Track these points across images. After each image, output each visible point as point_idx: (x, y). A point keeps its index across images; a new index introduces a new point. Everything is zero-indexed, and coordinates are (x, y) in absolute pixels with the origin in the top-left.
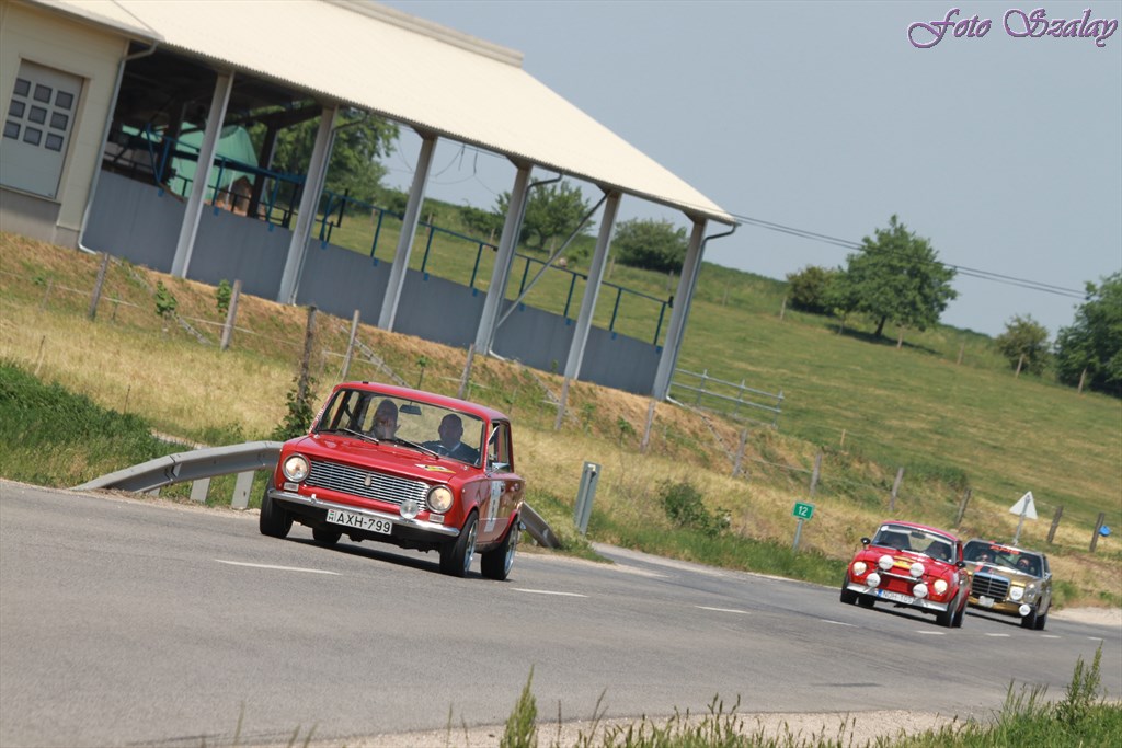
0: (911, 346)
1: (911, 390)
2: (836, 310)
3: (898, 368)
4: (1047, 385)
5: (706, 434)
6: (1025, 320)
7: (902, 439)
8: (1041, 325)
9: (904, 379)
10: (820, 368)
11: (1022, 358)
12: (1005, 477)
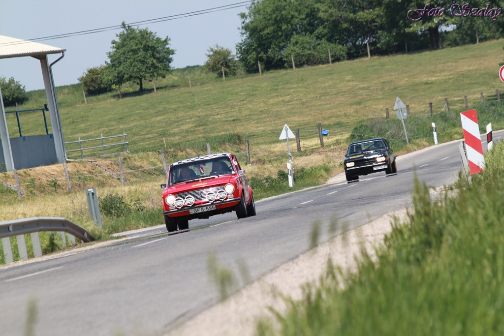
0: (161, 88)
1: (175, 110)
2: (114, 87)
3: (161, 102)
4: (242, 78)
5: (97, 170)
6: (215, 49)
7: (184, 136)
8: (225, 48)
9: (168, 106)
10: (121, 119)
11: (223, 69)
12: (247, 133)
